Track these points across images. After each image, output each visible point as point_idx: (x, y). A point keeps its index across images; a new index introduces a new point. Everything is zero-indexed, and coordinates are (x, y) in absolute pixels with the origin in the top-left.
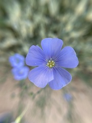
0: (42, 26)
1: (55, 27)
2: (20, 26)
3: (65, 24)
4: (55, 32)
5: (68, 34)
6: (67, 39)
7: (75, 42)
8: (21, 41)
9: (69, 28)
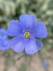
0: (23, 5)
1: (33, 6)
2: (4, 6)
3: (42, 4)
4: (34, 11)
5: (44, 12)
6: (43, 16)
7: (50, 19)
8: (5, 18)
9: (45, 7)
